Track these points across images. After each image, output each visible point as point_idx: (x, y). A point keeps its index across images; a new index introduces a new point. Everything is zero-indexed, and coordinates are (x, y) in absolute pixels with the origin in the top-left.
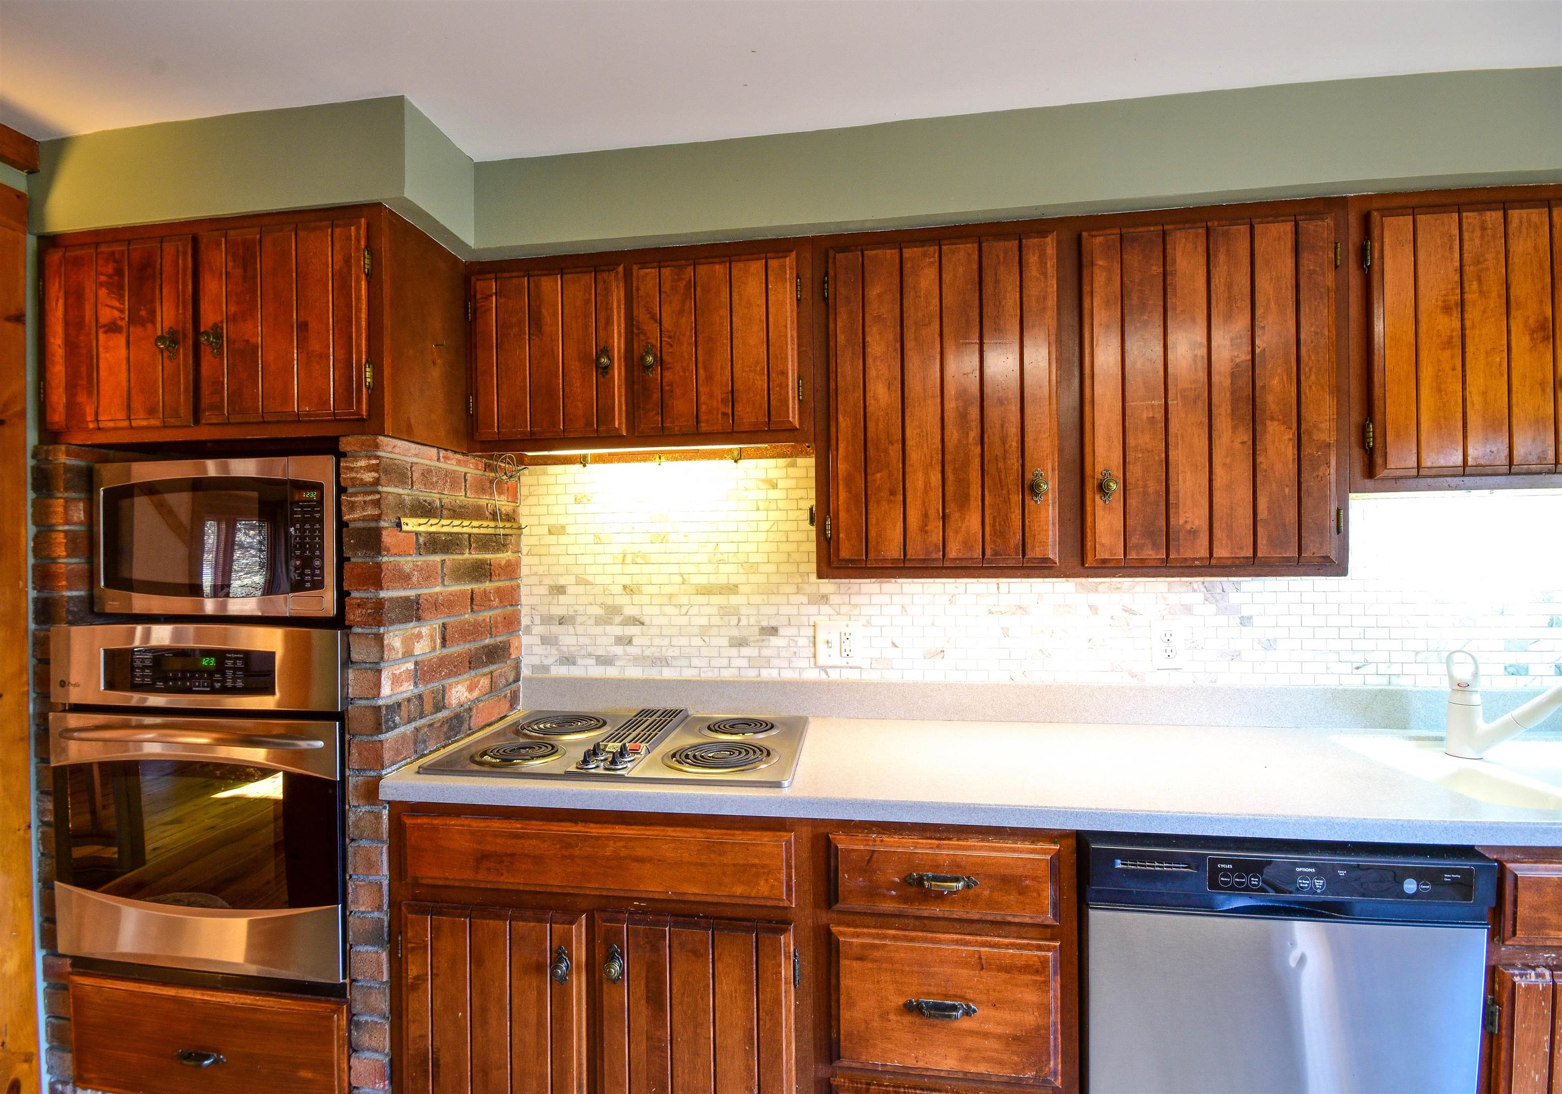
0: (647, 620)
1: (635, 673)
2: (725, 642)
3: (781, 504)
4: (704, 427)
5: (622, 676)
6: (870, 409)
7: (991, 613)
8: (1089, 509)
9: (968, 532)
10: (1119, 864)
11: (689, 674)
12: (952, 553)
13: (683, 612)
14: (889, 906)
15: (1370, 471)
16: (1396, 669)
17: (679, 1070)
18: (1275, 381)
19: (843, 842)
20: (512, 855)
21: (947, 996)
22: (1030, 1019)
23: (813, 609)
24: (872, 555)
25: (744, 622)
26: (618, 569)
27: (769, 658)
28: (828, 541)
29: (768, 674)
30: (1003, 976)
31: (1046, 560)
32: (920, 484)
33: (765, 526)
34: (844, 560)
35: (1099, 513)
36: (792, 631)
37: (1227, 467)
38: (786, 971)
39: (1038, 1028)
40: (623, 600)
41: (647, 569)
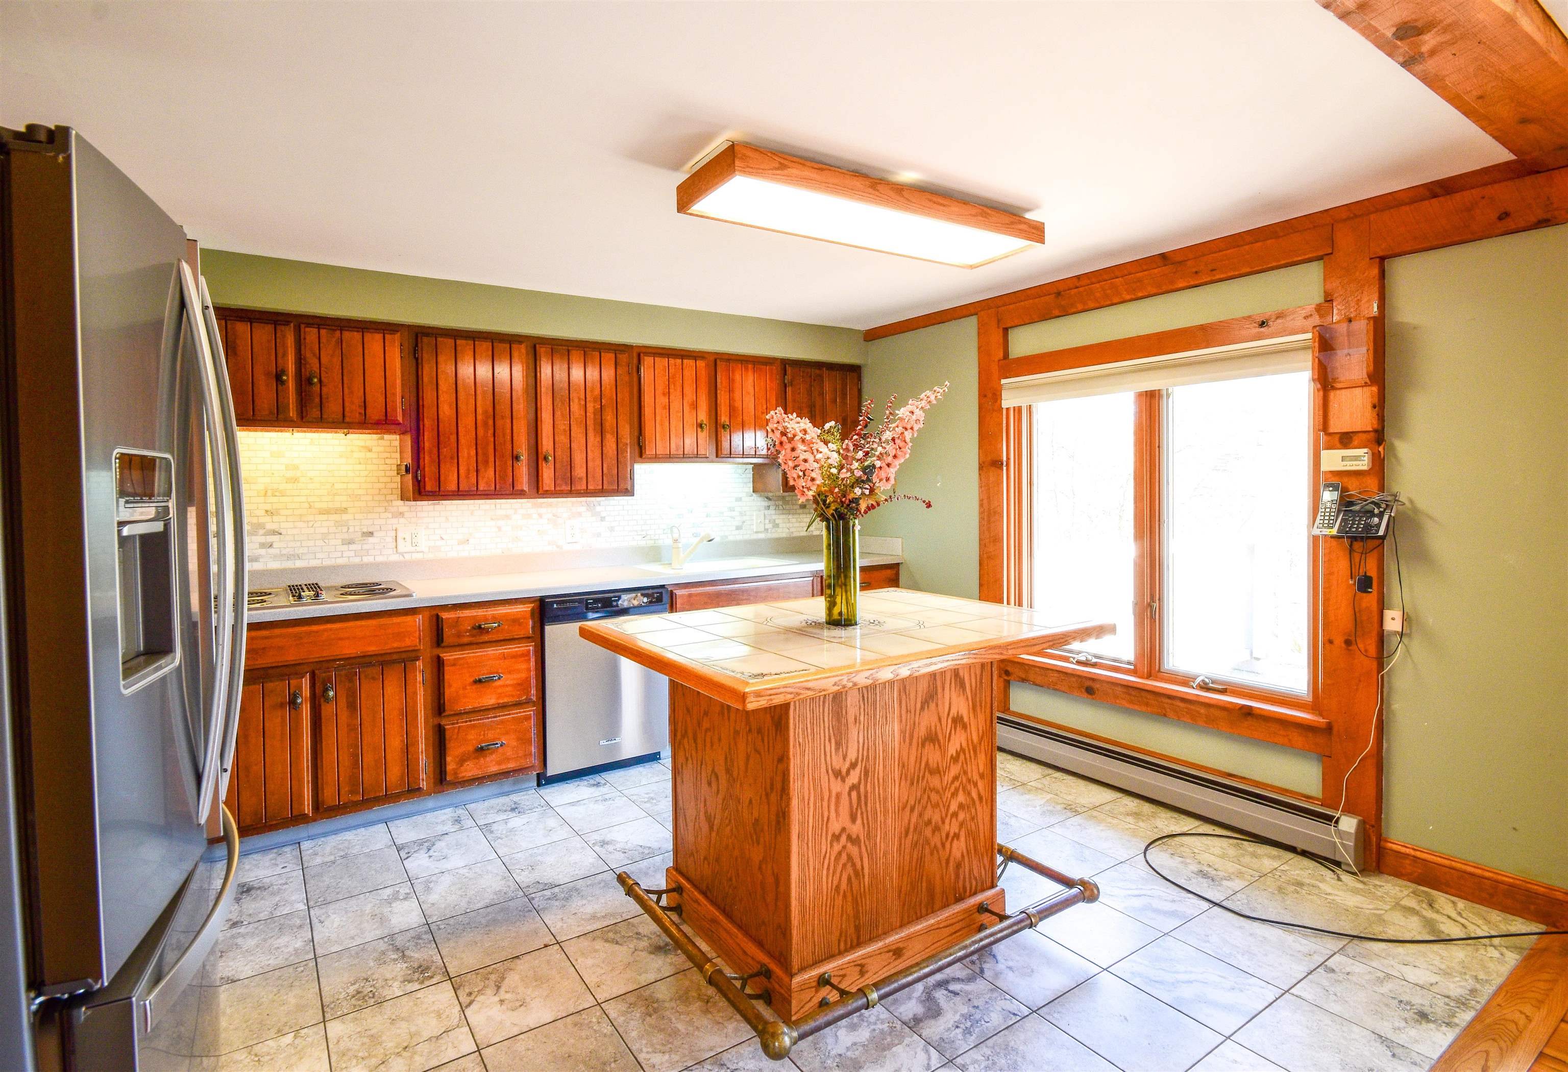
0: (281, 531)
1: (275, 565)
2: (340, 542)
3: (375, 461)
4: (347, 419)
5: (265, 568)
6: (440, 417)
7: (492, 519)
8: (540, 468)
9: (488, 478)
10: (555, 606)
11: (314, 563)
12: (481, 488)
13: (310, 524)
14: (466, 640)
15: (641, 456)
16: (657, 537)
17: (365, 737)
18: (609, 417)
19: (445, 615)
20: (264, 649)
21: (491, 673)
22: (523, 675)
23: (395, 521)
24: (442, 489)
25: (351, 529)
26: (262, 499)
27: (368, 550)
28: (419, 482)
29: (366, 559)
30: (513, 660)
31: (523, 491)
32: (466, 454)
33: (366, 473)
34: (429, 492)
35: (544, 470)
36: (382, 534)
37: (592, 451)
38: (419, 678)
39: (527, 678)
40: (265, 519)
41: (283, 499)
